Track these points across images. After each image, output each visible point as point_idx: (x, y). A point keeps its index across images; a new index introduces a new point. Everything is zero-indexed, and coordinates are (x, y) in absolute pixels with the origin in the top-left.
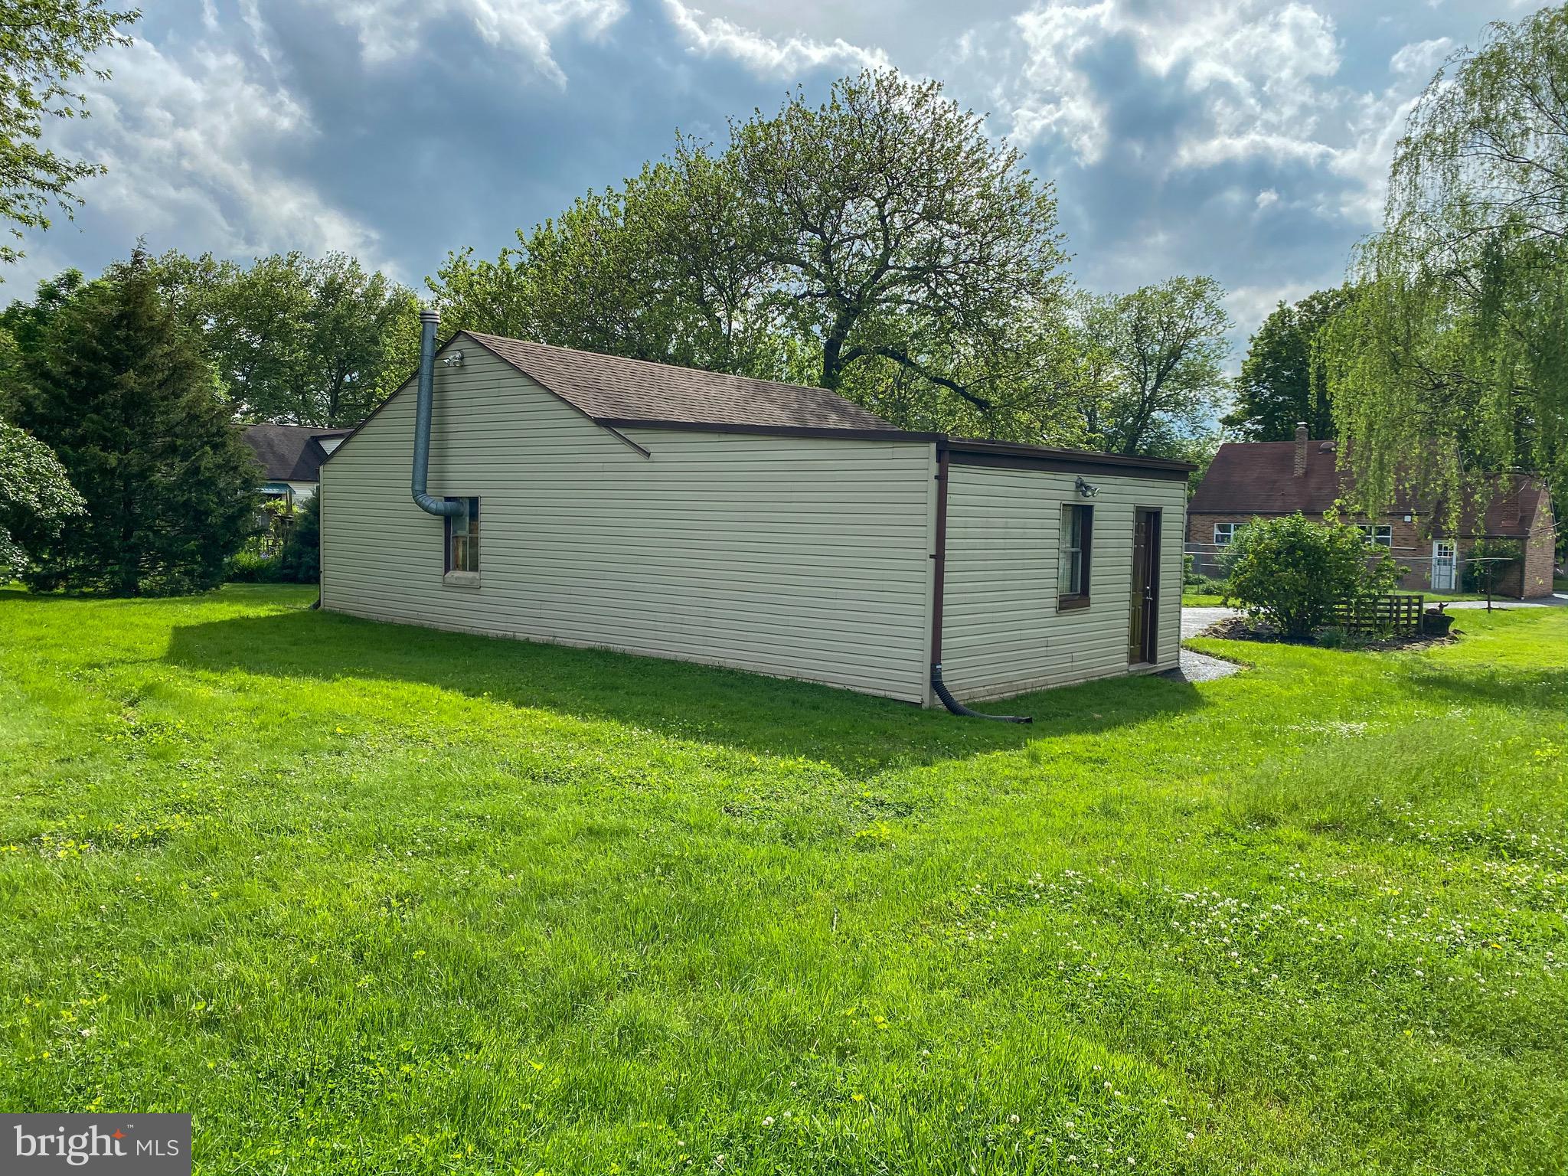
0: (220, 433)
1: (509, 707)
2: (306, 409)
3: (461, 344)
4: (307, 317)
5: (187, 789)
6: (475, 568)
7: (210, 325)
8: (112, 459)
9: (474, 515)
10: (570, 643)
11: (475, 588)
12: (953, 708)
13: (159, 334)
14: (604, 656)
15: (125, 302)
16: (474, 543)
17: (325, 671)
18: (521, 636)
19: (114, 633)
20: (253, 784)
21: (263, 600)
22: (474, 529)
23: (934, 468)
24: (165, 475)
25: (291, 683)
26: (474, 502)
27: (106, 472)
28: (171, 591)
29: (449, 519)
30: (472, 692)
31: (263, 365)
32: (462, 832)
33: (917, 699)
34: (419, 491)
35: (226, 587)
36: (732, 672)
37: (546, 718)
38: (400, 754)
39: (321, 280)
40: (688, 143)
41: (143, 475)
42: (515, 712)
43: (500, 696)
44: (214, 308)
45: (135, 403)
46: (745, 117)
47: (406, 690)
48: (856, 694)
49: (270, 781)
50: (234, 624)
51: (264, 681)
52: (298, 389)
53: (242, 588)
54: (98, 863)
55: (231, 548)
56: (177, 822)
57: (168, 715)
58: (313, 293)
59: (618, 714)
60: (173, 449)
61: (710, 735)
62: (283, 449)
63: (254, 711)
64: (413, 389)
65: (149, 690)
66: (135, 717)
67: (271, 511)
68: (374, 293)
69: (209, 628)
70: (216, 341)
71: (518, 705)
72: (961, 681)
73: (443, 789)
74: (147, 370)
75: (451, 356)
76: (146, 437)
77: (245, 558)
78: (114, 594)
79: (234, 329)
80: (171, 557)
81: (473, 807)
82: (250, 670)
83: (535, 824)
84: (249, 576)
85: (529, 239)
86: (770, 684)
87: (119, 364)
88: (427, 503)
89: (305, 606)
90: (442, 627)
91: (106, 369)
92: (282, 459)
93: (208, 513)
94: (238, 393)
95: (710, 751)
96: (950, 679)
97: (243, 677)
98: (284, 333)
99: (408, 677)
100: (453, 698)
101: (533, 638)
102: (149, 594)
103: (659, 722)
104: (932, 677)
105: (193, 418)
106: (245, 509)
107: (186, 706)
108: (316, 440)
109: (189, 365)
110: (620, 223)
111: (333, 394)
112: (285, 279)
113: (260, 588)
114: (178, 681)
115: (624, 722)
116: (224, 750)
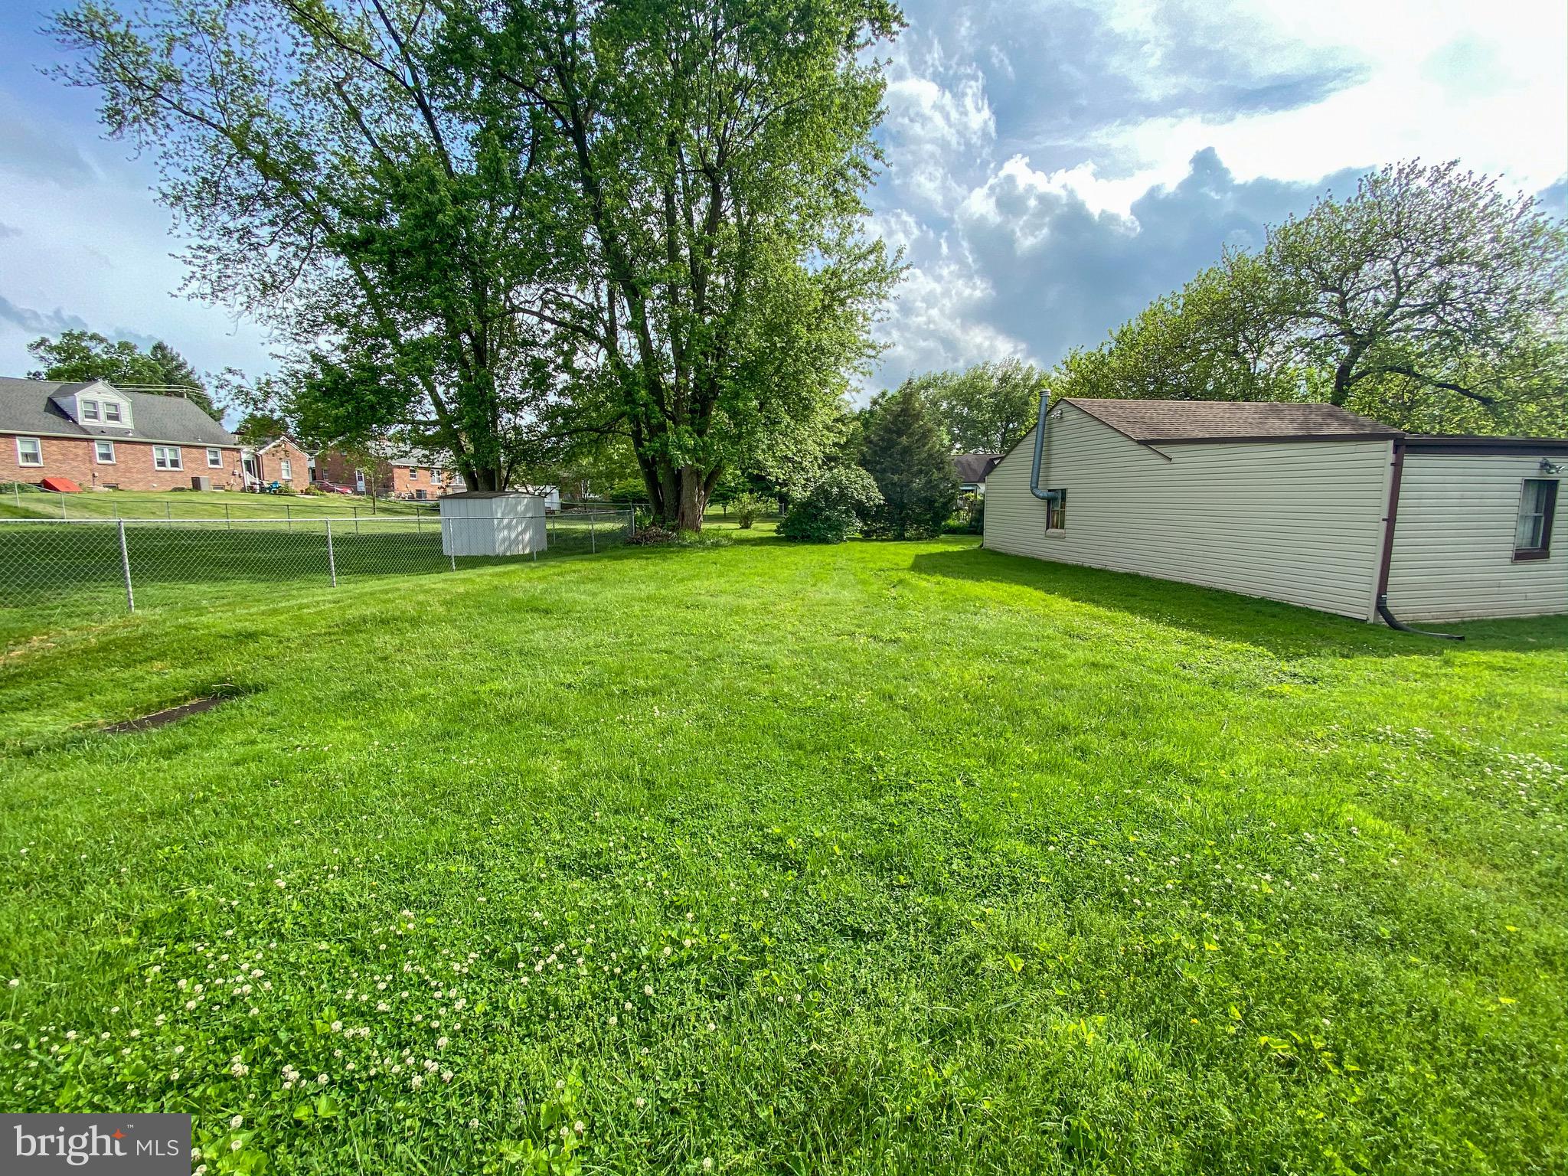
0: (942, 462)
1: (1067, 601)
2: (988, 444)
3: (1062, 406)
4: (991, 396)
5: (909, 623)
6: (1062, 527)
7: (945, 405)
8: (896, 478)
9: (1064, 499)
10: (1115, 569)
11: (1062, 538)
12: (1394, 625)
13: (918, 416)
14: (1134, 577)
15: (904, 403)
16: (1063, 513)
17: (977, 577)
18: (1086, 565)
19: (890, 557)
20: (935, 623)
21: (957, 542)
22: (1063, 506)
23: (1391, 457)
24: (917, 483)
25: (960, 582)
26: (1064, 491)
27: (894, 484)
28: (919, 538)
29: (1050, 501)
30: (1050, 592)
31: (966, 423)
32: (1025, 655)
33: (1364, 617)
34: (1034, 487)
35: (942, 536)
36: (1218, 591)
37: (1088, 608)
38: (1004, 618)
39: (1000, 374)
40: (1231, 251)
41: (908, 485)
42: (1071, 604)
43: (1064, 595)
44: (946, 397)
45: (907, 451)
46: (1279, 221)
47: (1016, 589)
48: (1311, 611)
49: (943, 624)
50: (941, 554)
51: (949, 580)
52: (985, 434)
53: (950, 537)
54: (873, 645)
55: (945, 518)
56: (903, 635)
57: (906, 592)
58: (995, 382)
59: (1132, 610)
60: (921, 471)
61: (1189, 626)
62: (975, 466)
63: (942, 593)
64: (1034, 433)
65: (901, 582)
66: (894, 593)
67: (967, 498)
68: (1026, 379)
69: (930, 555)
70: (947, 414)
71: (1074, 600)
72: (1401, 606)
73: (1021, 635)
74: (911, 435)
75: (1056, 413)
76: (910, 466)
77: (951, 522)
78: (895, 539)
79: (953, 408)
80: (919, 523)
81: (1034, 645)
82: (944, 575)
83: (1065, 657)
84: (952, 531)
85: (1116, 333)
86: (1244, 600)
87: (900, 434)
88: (1038, 493)
89: (976, 546)
90: (1044, 558)
91: (895, 436)
92: (974, 471)
93: (935, 501)
94: (955, 439)
95: (1183, 634)
96: (1391, 605)
97: (940, 578)
98: (978, 405)
99: (1017, 583)
100: (1039, 594)
101: (1094, 566)
102: (909, 539)
103: (1156, 616)
104: (1378, 602)
105: (930, 456)
106: (952, 498)
107: (913, 589)
108: (992, 460)
109: (930, 431)
110: (1179, 312)
111: (1003, 435)
112: (981, 377)
113: (958, 537)
114: (912, 578)
115: (1133, 613)
116: (927, 608)
